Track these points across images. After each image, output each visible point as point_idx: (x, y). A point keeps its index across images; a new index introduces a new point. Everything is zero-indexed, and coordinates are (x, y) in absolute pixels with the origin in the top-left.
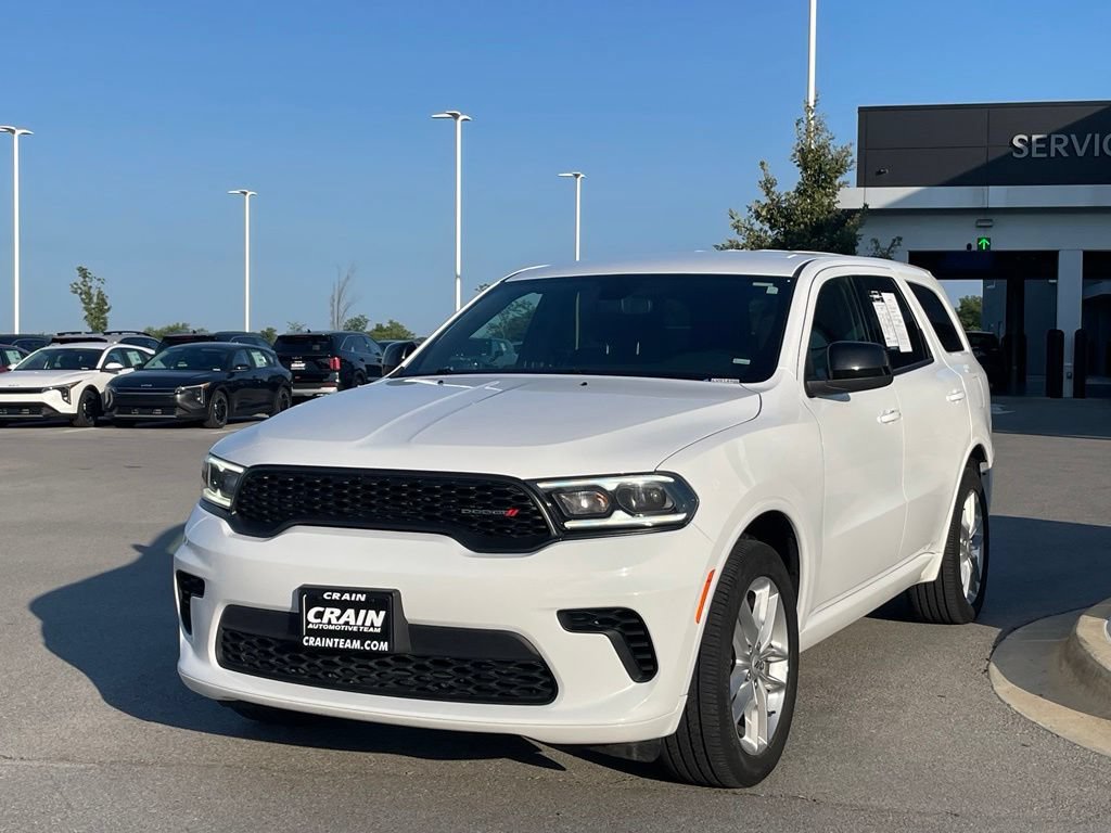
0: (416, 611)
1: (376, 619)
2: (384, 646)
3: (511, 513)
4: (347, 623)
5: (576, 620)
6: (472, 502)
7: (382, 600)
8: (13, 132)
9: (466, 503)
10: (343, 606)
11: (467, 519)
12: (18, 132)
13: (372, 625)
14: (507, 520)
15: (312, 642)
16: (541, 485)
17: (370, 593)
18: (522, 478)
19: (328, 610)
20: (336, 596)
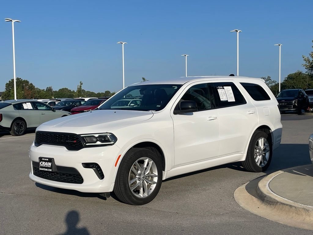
0: (58, 163)
1: (50, 164)
2: (51, 170)
3: (75, 142)
4: (46, 165)
5: (87, 165)
6: (68, 139)
7: (51, 160)
8: (122, 43)
9: (67, 139)
10: (45, 161)
11: (68, 143)
12: (123, 43)
13: (49, 166)
14: (74, 143)
15: (41, 169)
16: (82, 136)
17: (49, 159)
18: (77, 134)
19: (43, 162)
20: (44, 159)
